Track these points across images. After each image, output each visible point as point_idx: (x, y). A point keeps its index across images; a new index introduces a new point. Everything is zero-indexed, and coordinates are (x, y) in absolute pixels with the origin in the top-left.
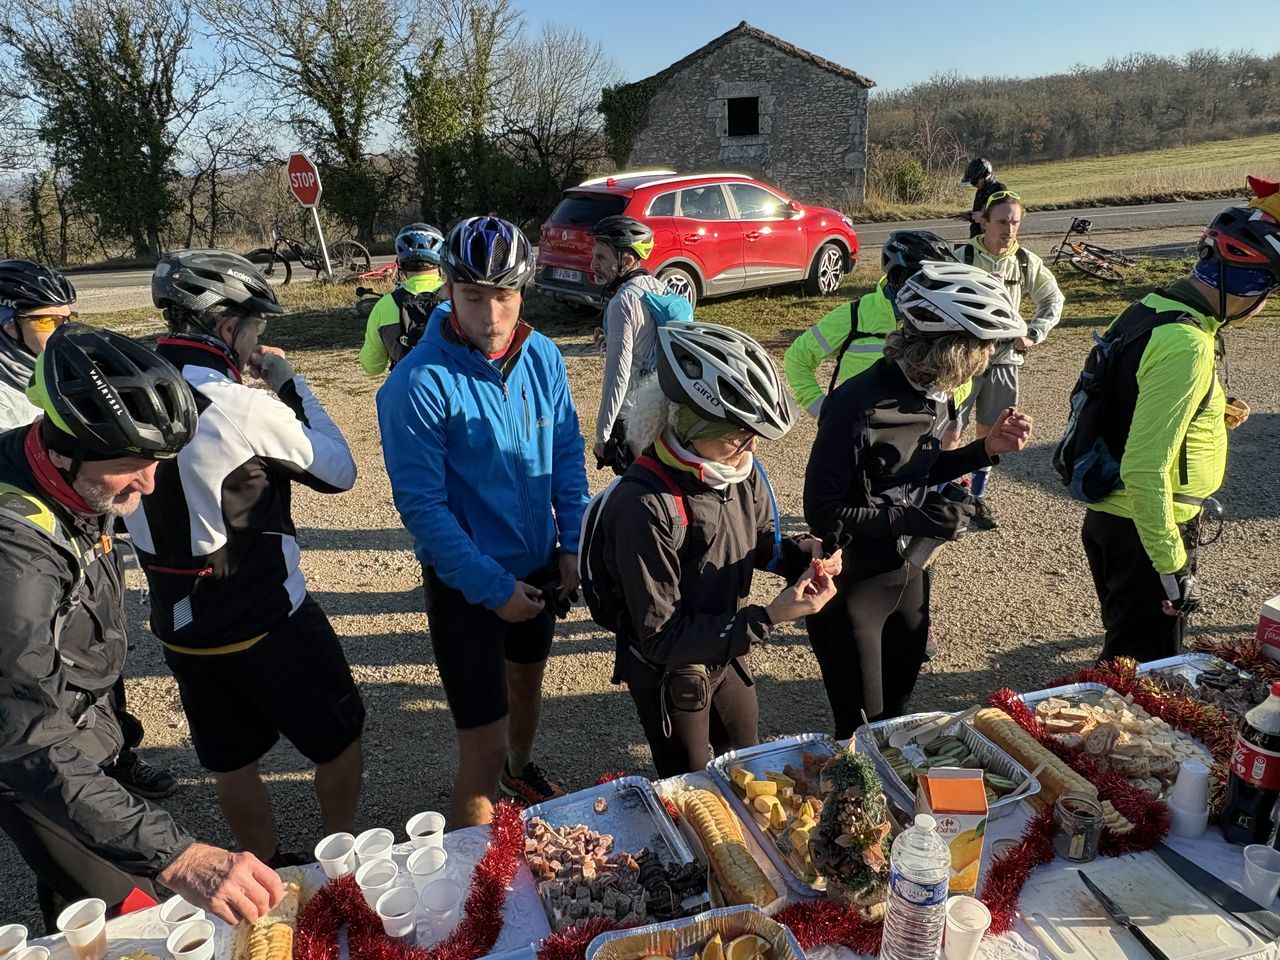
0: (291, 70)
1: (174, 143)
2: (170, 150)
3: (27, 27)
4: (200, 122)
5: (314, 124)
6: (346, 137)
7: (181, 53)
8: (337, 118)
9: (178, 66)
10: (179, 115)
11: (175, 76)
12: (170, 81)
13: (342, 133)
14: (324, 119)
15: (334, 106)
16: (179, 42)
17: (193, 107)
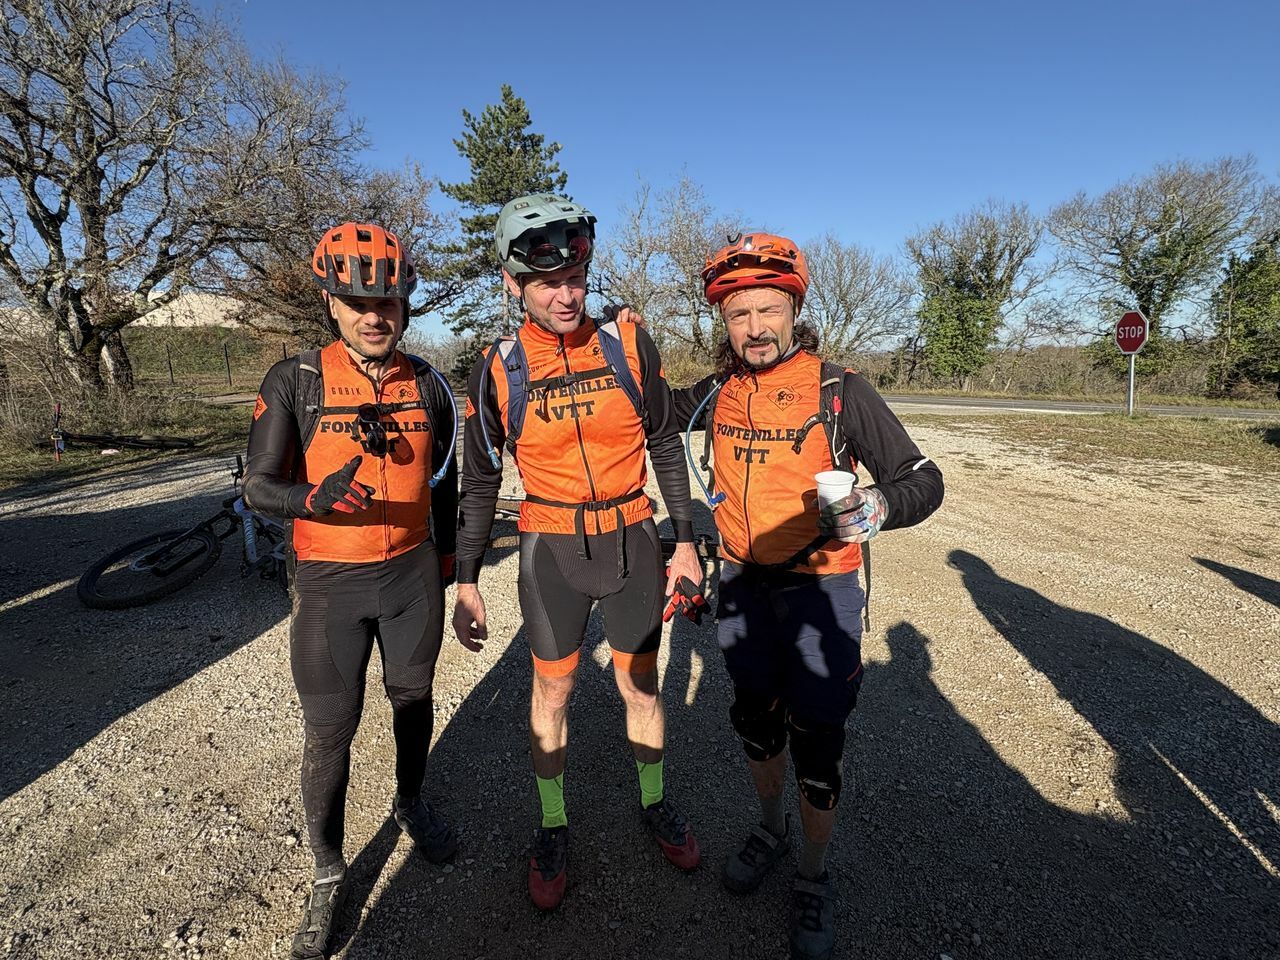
3: (931, 253)
9: (1021, 267)
10: (1010, 301)
17: (1024, 296)
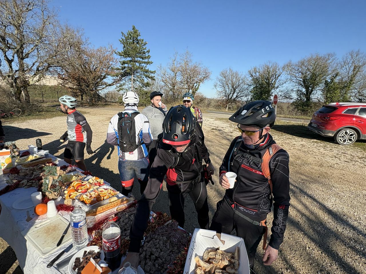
0: (300, 81)
1: (272, 93)
2: (270, 95)
4: (278, 90)
5: (301, 92)
6: (308, 94)
7: (279, 78)
8: (307, 91)
10: (274, 89)
11: (277, 82)
12: (275, 83)
13: (307, 93)
14: (304, 90)
15: (307, 88)
16: (279, 76)
